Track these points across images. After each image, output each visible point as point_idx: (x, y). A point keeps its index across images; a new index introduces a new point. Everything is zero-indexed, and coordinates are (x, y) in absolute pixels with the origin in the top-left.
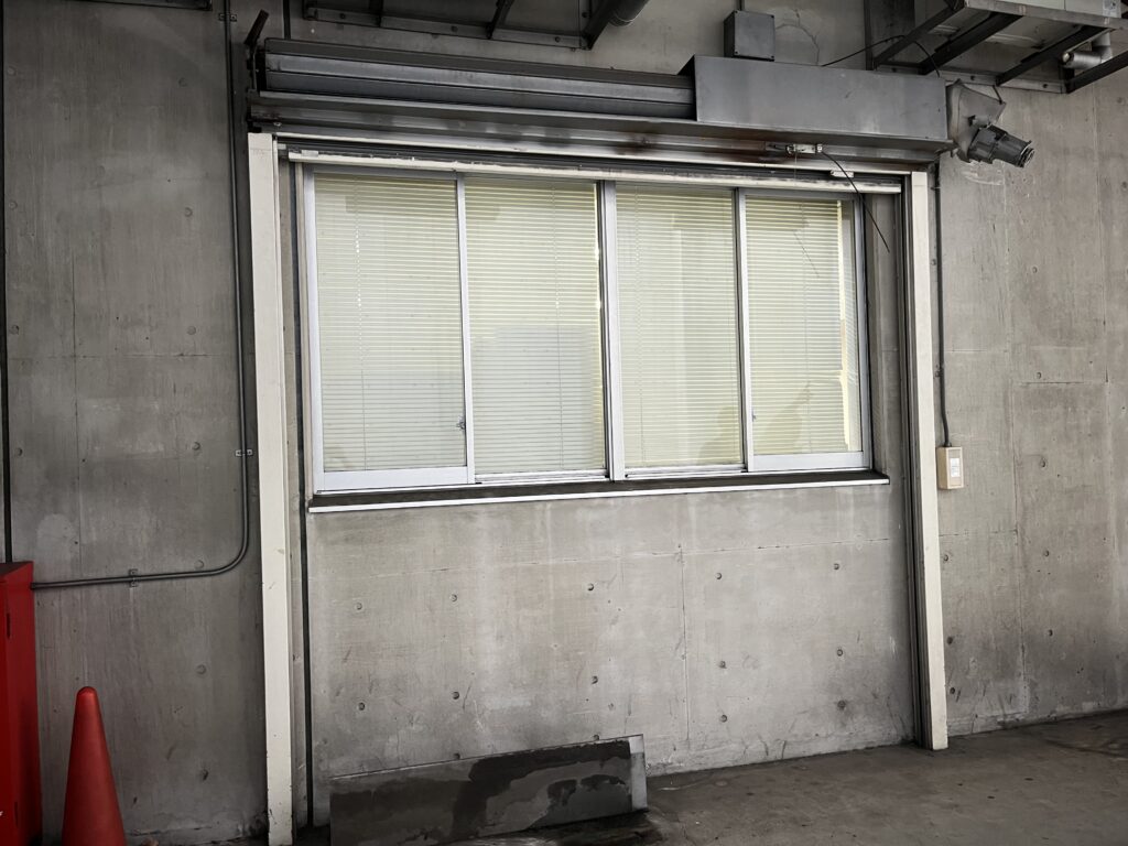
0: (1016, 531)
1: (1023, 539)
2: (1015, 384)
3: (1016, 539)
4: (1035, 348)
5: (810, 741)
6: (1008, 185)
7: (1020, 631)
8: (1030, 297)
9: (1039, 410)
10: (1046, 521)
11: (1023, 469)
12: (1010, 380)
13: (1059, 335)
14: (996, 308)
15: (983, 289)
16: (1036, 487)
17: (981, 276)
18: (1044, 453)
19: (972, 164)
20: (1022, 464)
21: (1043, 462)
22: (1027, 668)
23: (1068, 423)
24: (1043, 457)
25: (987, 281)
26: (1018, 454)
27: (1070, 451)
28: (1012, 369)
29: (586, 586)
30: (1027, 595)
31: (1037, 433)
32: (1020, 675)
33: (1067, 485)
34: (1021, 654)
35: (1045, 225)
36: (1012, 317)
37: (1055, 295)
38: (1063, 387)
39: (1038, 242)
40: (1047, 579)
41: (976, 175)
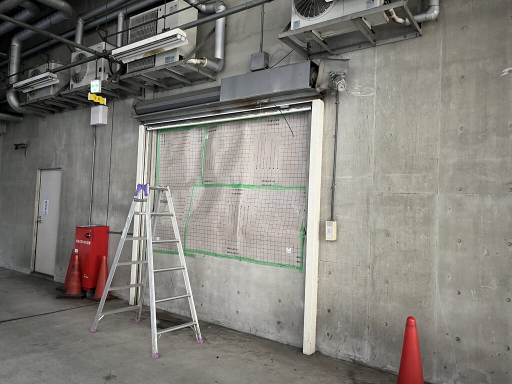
0: (369, 267)
1: (373, 272)
2: (374, 193)
3: (369, 271)
4: (388, 175)
5: (265, 332)
6: (378, 94)
7: (367, 318)
8: (387, 149)
9: (388, 207)
10: (388, 265)
11: (375, 236)
12: (371, 191)
13: (404, 168)
14: (366, 156)
15: (359, 147)
16: (383, 246)
17: (358, 141)
18: (389, 230)
19: (357, 88)
20: (375, 233)
21: (388, 235)
22: (370, 338)
23: (407, 215)
24: (388, 232)
25: (361, 143)
26: (373, 229)
27: (406, 230)
28: (373, 186)
29: (203, 255)
30: (373, 300)
31: (386, 219)
32: (365, 339)
33: (403, 248)
34: (367, 329)
35: (399, 110)
36: (375, 159)
37: (403, 147)
38: (405, 195)
39: (393, 120)
40: (386, 295)
41: (359, 93)
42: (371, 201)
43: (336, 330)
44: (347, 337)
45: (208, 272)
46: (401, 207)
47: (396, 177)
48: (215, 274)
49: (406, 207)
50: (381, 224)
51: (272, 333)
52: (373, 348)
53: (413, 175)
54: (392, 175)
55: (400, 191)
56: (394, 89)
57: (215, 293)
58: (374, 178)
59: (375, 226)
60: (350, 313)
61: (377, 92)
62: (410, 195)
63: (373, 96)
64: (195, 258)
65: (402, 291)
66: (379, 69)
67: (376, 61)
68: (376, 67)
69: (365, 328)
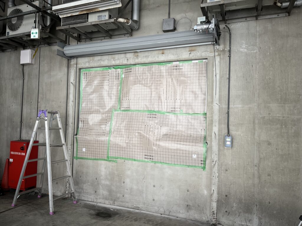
0: (256, 166)
1: (259, 169)
2: (258, 117)
3: (256, 168)
4: (269, 105)
5: (177, 213)
6: (260, 51)
7: (256, 199)
8: (267, 88)
9: (269, 126)
10: (270, 164)
11: (260, 145)
12: (256, 116)
13: (280, 100)
14: (252, 92)
15: (246, 86)
16: (266, 152)
17: (246, 82)
18: (270, 141)
19: (244, 47)
20: (260, 143)
21: (269, 144)
22: (258, 212)
23: (283, 131)
24: (269, 142)
25: (248, 83)
26: (258, 140)
27: (283, 141)
28: (257, 112)
29: (123, 160)
30: (259, 188)
31: (268, 134)
32: (254, 214)
33: (281, 153)
34: (256, 207)
35: (276, 63)
36: (259, 95)
37: (279, 87)
38: (281, 118)
39: (271, 69)
40: (269, 184)
41: (246, 50)
42: (257, 122)
43: (233, 209)
44: (241, 212)
45: (129, 173)
46: (279, 126)
47: (274, 106)
48: (135, 174)
49: (282, 125)
50: (264, 137)
51: (183, 213)
52: (260, 219)
53: (286, 105)
54: (271, 105)
55: (278, 115)
56: (271, 49)
57: (135, 187)
58: (258, 106)
59: (259, 138)
60: (243, 197)
61: (259, 50)
62: (284, 118)
63: (256, 52)
64: (117, 162)
65: (280, 181)
66: (260, 35)
67: (258, 29)
68: (258, 34)
69: (254, 206)
